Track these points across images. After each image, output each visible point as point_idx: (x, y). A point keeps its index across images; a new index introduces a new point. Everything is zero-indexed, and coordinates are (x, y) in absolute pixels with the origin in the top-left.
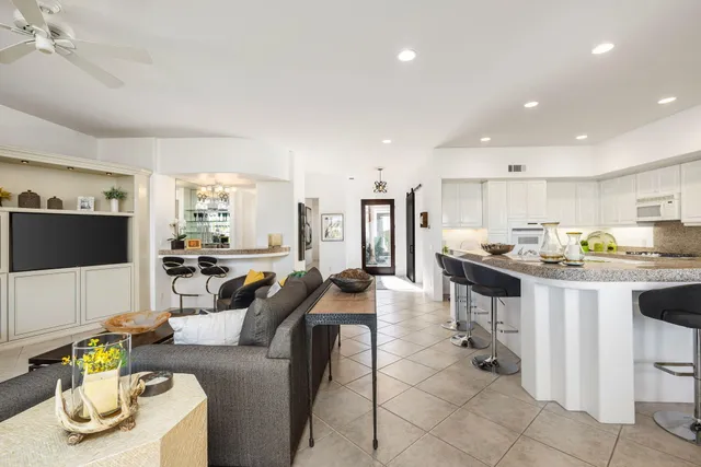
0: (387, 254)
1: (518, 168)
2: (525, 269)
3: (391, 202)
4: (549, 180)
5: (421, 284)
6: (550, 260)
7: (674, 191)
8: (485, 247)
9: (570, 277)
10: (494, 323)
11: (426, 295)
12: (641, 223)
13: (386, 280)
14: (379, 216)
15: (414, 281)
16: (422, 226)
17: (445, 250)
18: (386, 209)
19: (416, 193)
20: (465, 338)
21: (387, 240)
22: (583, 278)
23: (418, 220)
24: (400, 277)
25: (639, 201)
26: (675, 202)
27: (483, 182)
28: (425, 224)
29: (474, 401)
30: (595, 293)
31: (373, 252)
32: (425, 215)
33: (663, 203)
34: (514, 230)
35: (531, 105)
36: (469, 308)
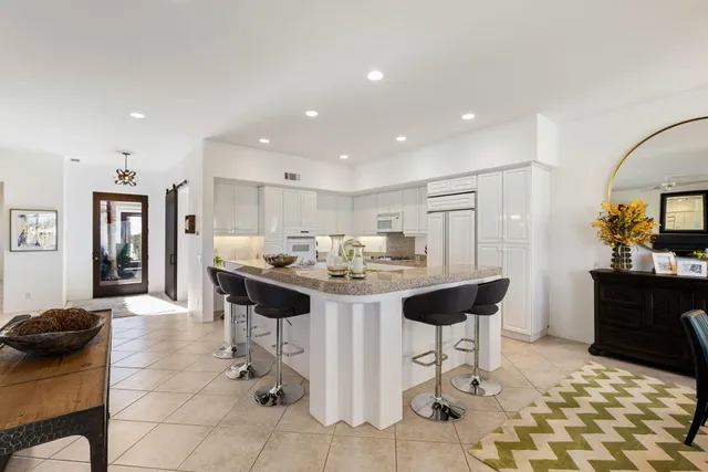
0: (136, 265)
1: (293, 177)
2: (315, 284)
3: (143, 200)
4: (318, 191)
5: (185, 302)
6: (338, 273)
7: (399, 210)
8: (268, 259)
9: (360, 292)
10: (279, 345)
11: (192, 315)
12: (380, 234)
13: (133, 303)
14: (125, 216)
15: (175, 299)
16: (187, 232)
17: (217, 261)
18: (137, 207)
19: (181, 192)
20: (244, 368)
21: (136, 247)
22: (370, 292)
23: (182, 225)
24: (156, 294)
25: (379, 216)
26: (400, 218)
27: (260, 186)
28: (191, 230)
29: (263, 459)
30: (377, 305)
31: (115, 264)
32: (191, 219)
33: (393, 218)
34: (289, 237)
35: (312, 114)
36: (250, 329)
